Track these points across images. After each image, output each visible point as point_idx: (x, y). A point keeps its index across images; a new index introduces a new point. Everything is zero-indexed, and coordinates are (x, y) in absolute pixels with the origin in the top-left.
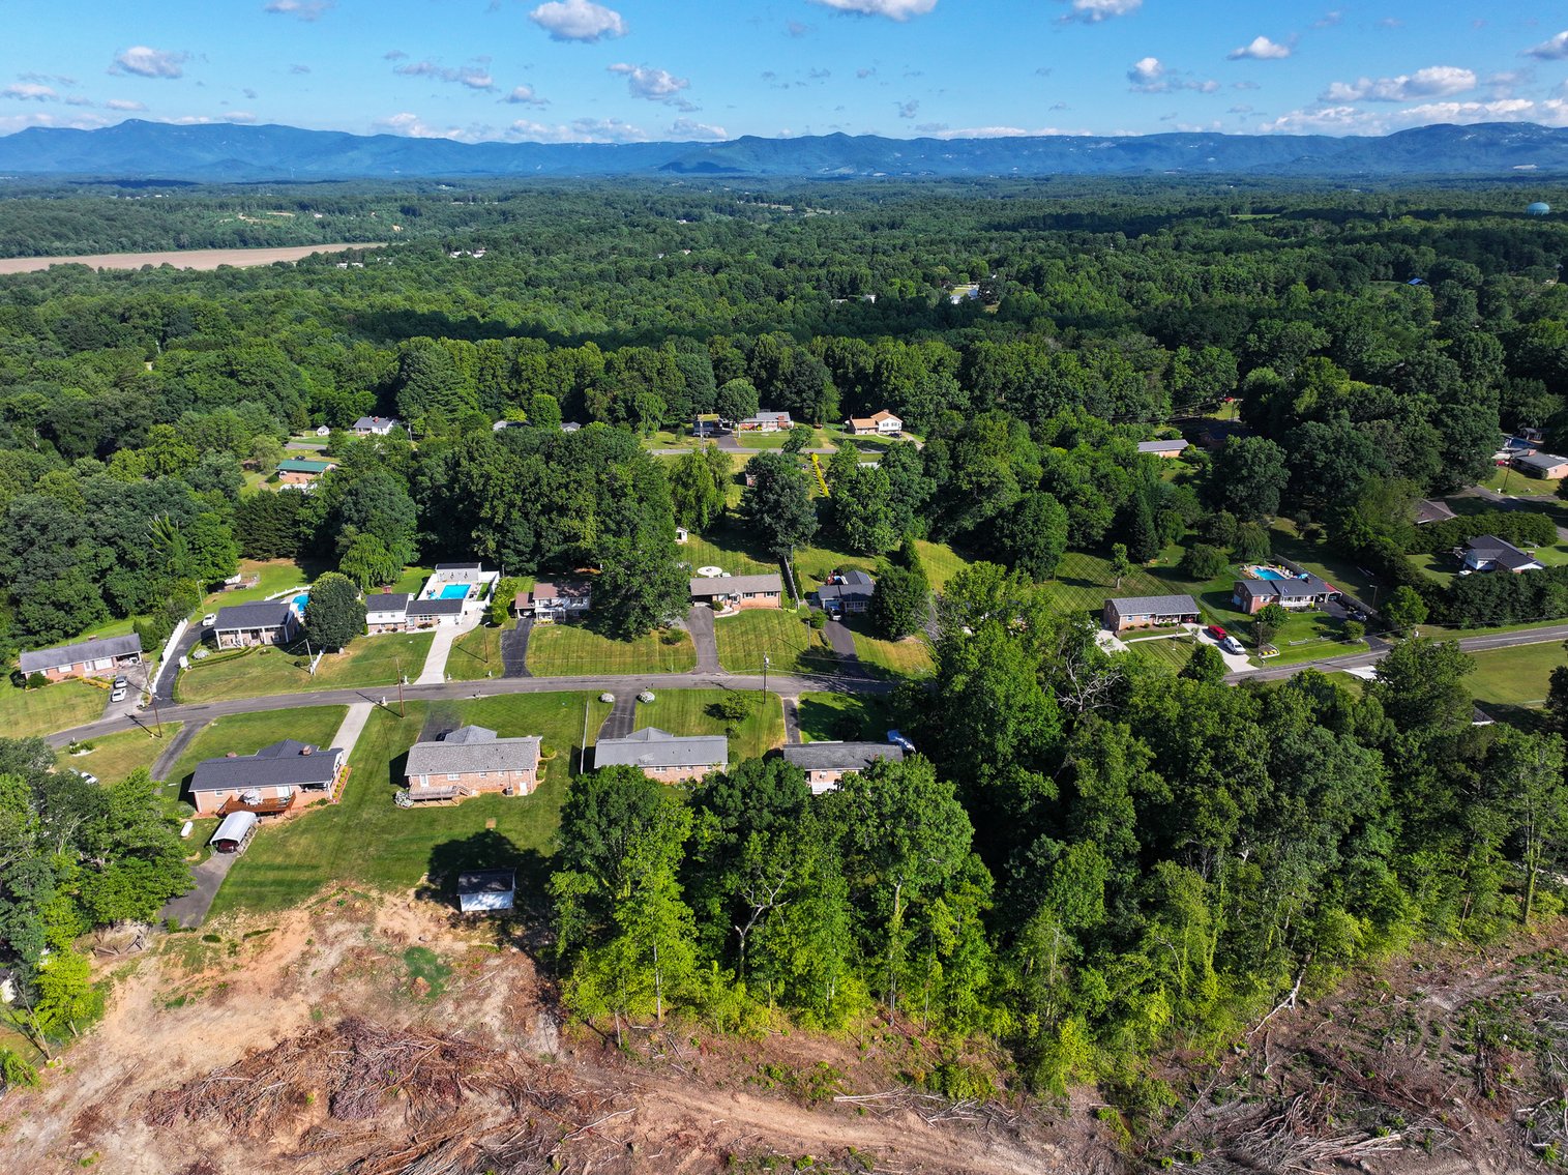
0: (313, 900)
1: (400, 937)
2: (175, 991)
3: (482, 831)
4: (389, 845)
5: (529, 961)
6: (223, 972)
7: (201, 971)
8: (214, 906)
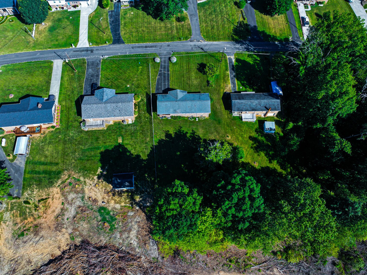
0: (60, 182)
1: (95, 201)
2: (19, 228)
3: (117, 144)
4: (84, 151)
5: (143, 214)
6: (35, 219)
7: (27, 219)
8: (24, 185)
